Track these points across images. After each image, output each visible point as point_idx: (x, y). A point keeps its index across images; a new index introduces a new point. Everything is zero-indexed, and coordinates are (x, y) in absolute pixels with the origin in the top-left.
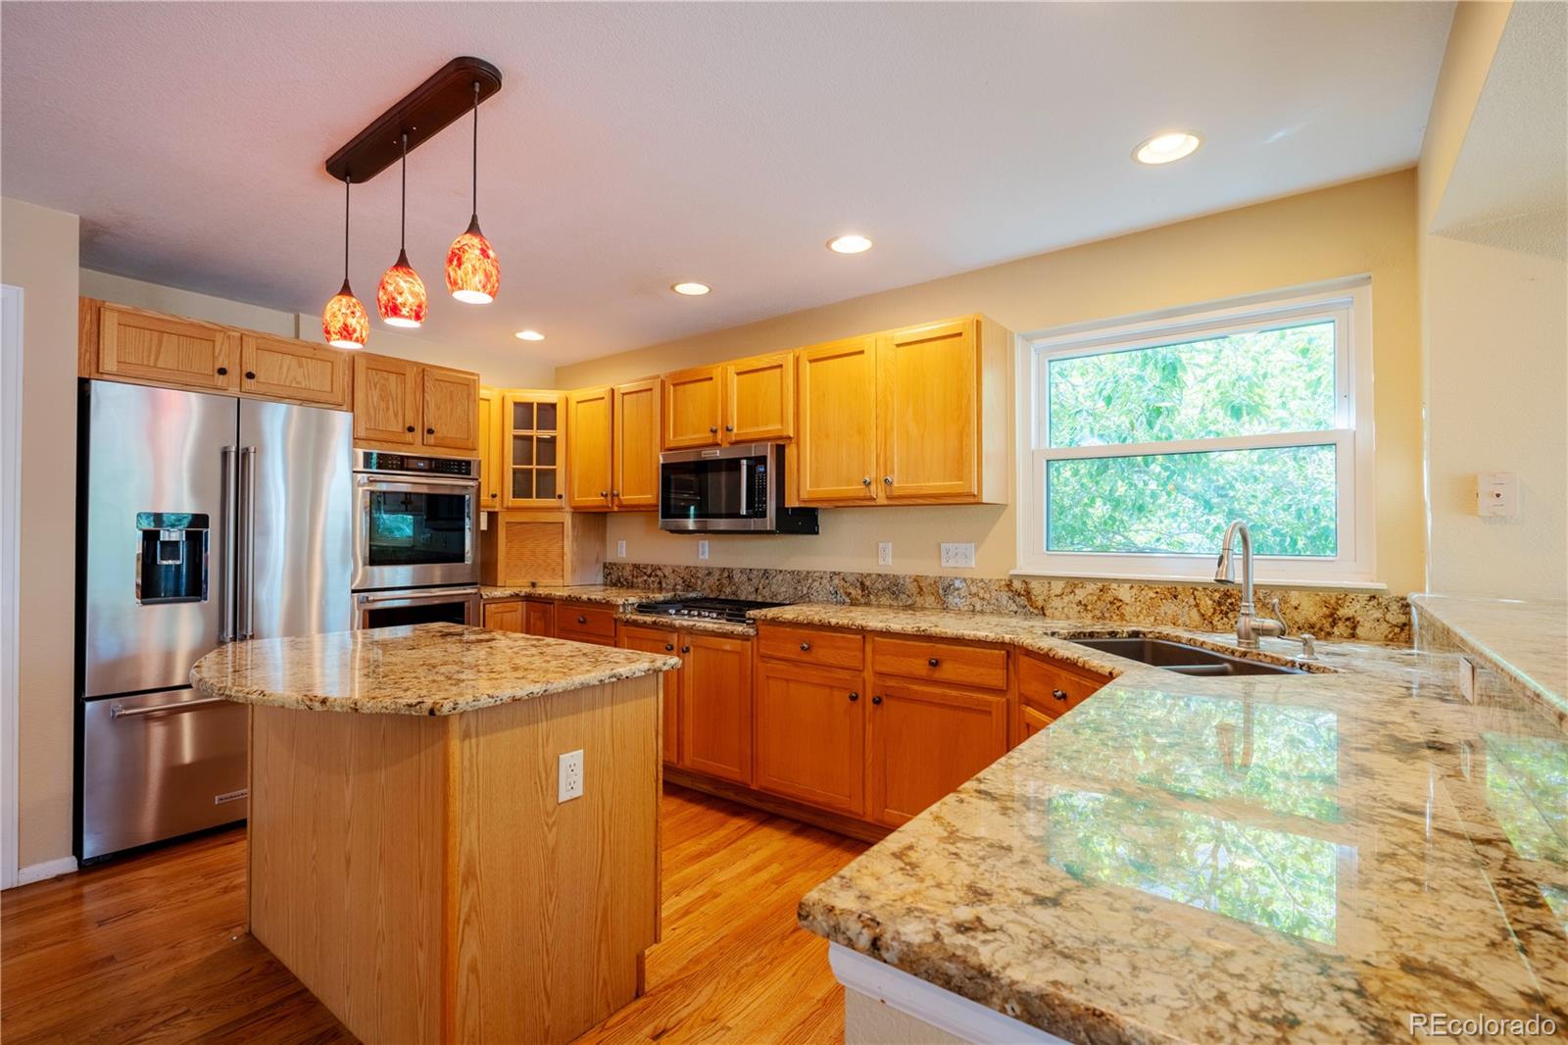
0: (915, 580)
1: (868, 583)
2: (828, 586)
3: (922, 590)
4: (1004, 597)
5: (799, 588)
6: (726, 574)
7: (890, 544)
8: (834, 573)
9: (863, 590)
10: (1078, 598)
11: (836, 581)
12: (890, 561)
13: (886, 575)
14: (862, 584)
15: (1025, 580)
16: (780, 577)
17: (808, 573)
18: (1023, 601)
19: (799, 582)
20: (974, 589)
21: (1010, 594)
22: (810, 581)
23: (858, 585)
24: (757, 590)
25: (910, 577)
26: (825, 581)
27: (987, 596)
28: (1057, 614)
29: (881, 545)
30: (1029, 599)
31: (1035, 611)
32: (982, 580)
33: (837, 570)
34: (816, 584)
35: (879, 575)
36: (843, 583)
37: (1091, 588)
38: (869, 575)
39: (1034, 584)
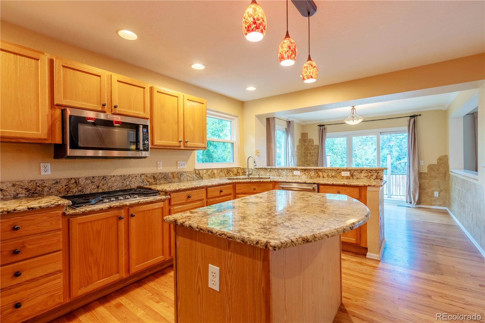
0: (172, 174)
1: (156, 176)
2: (139, 179)
3: (174, 176)
4: (194, 175)
5: (125, 182)
6: (73, 181)
7: (161, 162)
8: (142, 174)
9: (154, 179)
10: (208, 174)
11: (143, 177)
12: (161, 168)
13: (162, 173)
14: (154, 177)
15: (199, 170)
16: (113, 179)
17: (130, 175)
18: (198, 176)
19: (124, 179)
20: (188, 174)
21: (196, 174)
22: (131, 178)
23: (152, 177)
24: (98, 187)
25: (170, 173)
26: (137, 178)
27: (191, 176)
28: (205, 178)
29: (158, 162)
30: (200, 175)
31: (201, 178)
32: (189, 172)
33: (143, 173)
34: (134, 179)
35: (160, 173)
36: (146, 177)
37: (210, 171)
38: (156, 173)
39: (200, 171)
